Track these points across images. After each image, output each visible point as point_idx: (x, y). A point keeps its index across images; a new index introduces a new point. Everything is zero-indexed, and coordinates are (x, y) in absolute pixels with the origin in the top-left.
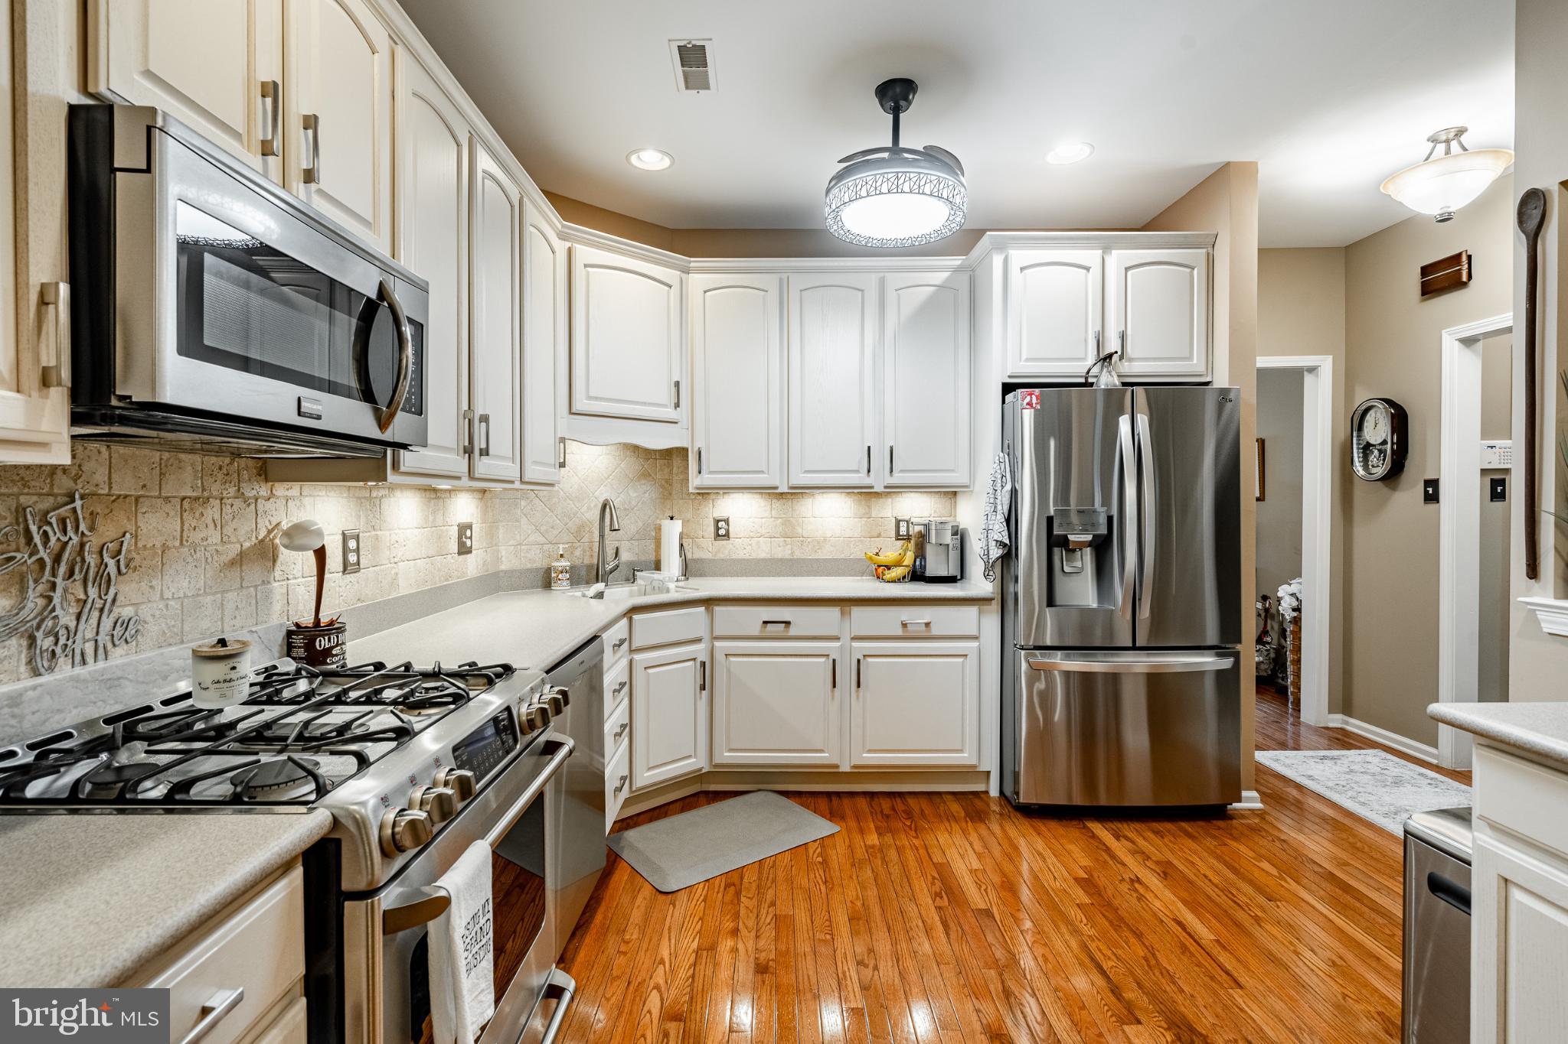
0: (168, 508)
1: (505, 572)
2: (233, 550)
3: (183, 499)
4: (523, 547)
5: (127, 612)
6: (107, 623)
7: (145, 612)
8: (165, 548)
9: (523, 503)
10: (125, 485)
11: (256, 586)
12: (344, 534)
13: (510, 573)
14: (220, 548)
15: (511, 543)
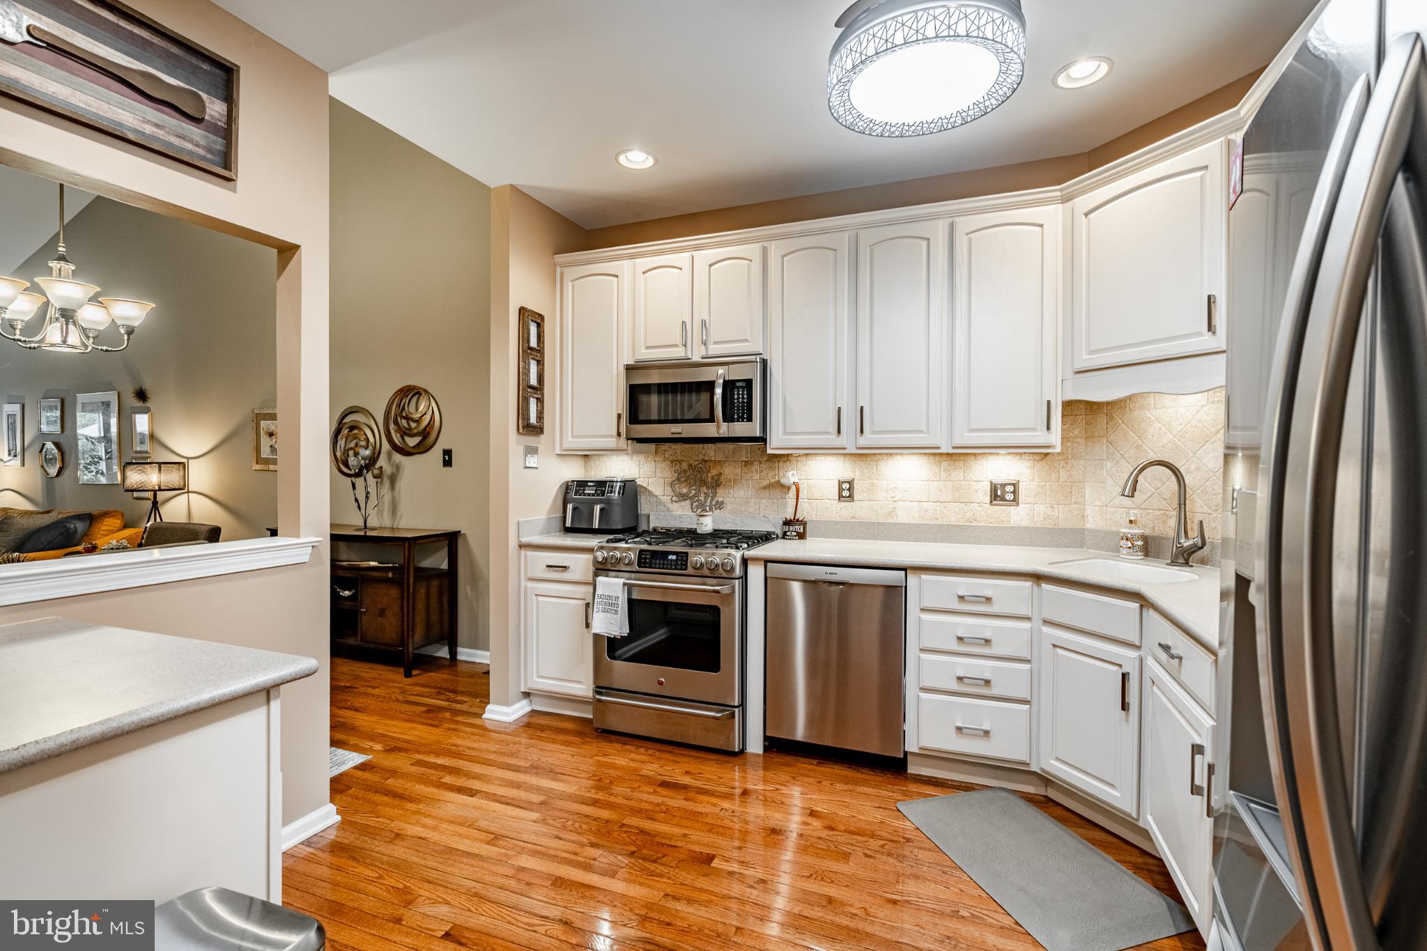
0: (736, 465)
1: (1091, 530)
2: (766, 483)
3: (742, 461)
4: (1109, 509)
5: (720, 499)
6: (714, 503)
7: (726, 501)
8: (735, 480)
9: (1109, 464)
10: (720, 457)
11: (778, 499)
12: (839, 481)
13: (1095, 532)
14: (759, 481)
15: (1097, 503)
